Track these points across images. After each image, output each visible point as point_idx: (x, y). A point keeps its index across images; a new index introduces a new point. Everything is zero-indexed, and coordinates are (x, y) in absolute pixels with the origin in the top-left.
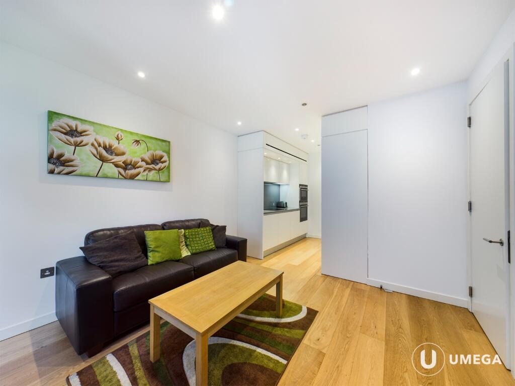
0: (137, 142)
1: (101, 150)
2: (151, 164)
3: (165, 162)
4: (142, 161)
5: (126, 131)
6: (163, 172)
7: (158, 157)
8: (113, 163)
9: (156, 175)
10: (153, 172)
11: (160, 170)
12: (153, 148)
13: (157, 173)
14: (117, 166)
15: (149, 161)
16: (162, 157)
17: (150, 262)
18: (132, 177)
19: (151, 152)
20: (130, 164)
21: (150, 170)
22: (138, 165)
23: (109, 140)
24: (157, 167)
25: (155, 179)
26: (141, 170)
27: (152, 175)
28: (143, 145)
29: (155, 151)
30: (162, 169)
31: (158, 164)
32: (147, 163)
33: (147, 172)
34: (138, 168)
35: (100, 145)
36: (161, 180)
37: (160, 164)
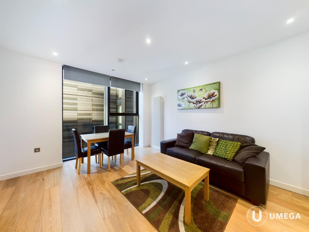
0: (201, 90)
1: (189, 98)
2: (207, 99)
3: (216, 96)
4: (203, 99)
5: (196, 87)
6: (215, 102)
7: (211, 94)
8: (192, 102)
9: (210, 104)
10: (209, 103)
11: (213, 101)
12: (209, 90)
13: (211, 103)
14: (194, 103)
15: (207, 98)
16: (214, 93)
17: (190, 148)
18: (199, 108)
19: (208, 93)
20: (198, 101)
21: (207, 102)
22: (202, 101)
23: (191, 93)
24: (211, 100)
25: (210, 107)
26: (203, 103)
27: (209, 105)
28: (204, 90)
29: (210, 91)
30: (214, 101)
31: (211, 98)
32: (206, 99)
33: (205, 104)
34: (202, 102)
35: (188, 97)
36: (214, 107)
37: (213, 98)
